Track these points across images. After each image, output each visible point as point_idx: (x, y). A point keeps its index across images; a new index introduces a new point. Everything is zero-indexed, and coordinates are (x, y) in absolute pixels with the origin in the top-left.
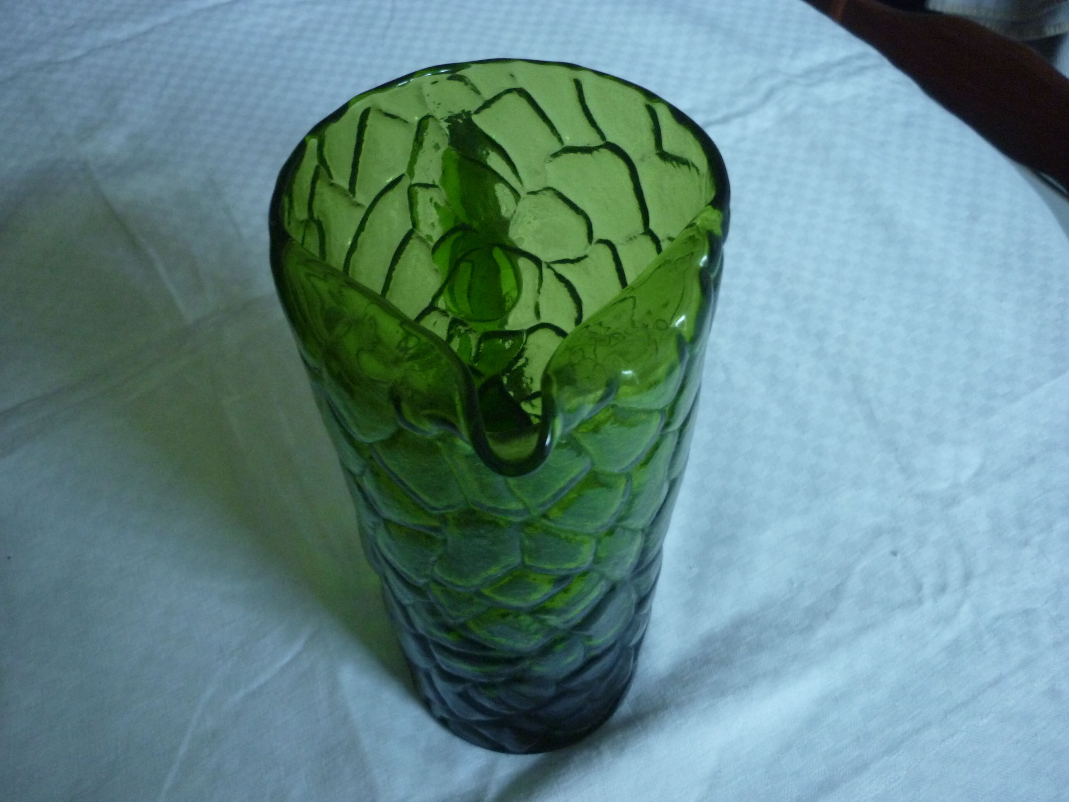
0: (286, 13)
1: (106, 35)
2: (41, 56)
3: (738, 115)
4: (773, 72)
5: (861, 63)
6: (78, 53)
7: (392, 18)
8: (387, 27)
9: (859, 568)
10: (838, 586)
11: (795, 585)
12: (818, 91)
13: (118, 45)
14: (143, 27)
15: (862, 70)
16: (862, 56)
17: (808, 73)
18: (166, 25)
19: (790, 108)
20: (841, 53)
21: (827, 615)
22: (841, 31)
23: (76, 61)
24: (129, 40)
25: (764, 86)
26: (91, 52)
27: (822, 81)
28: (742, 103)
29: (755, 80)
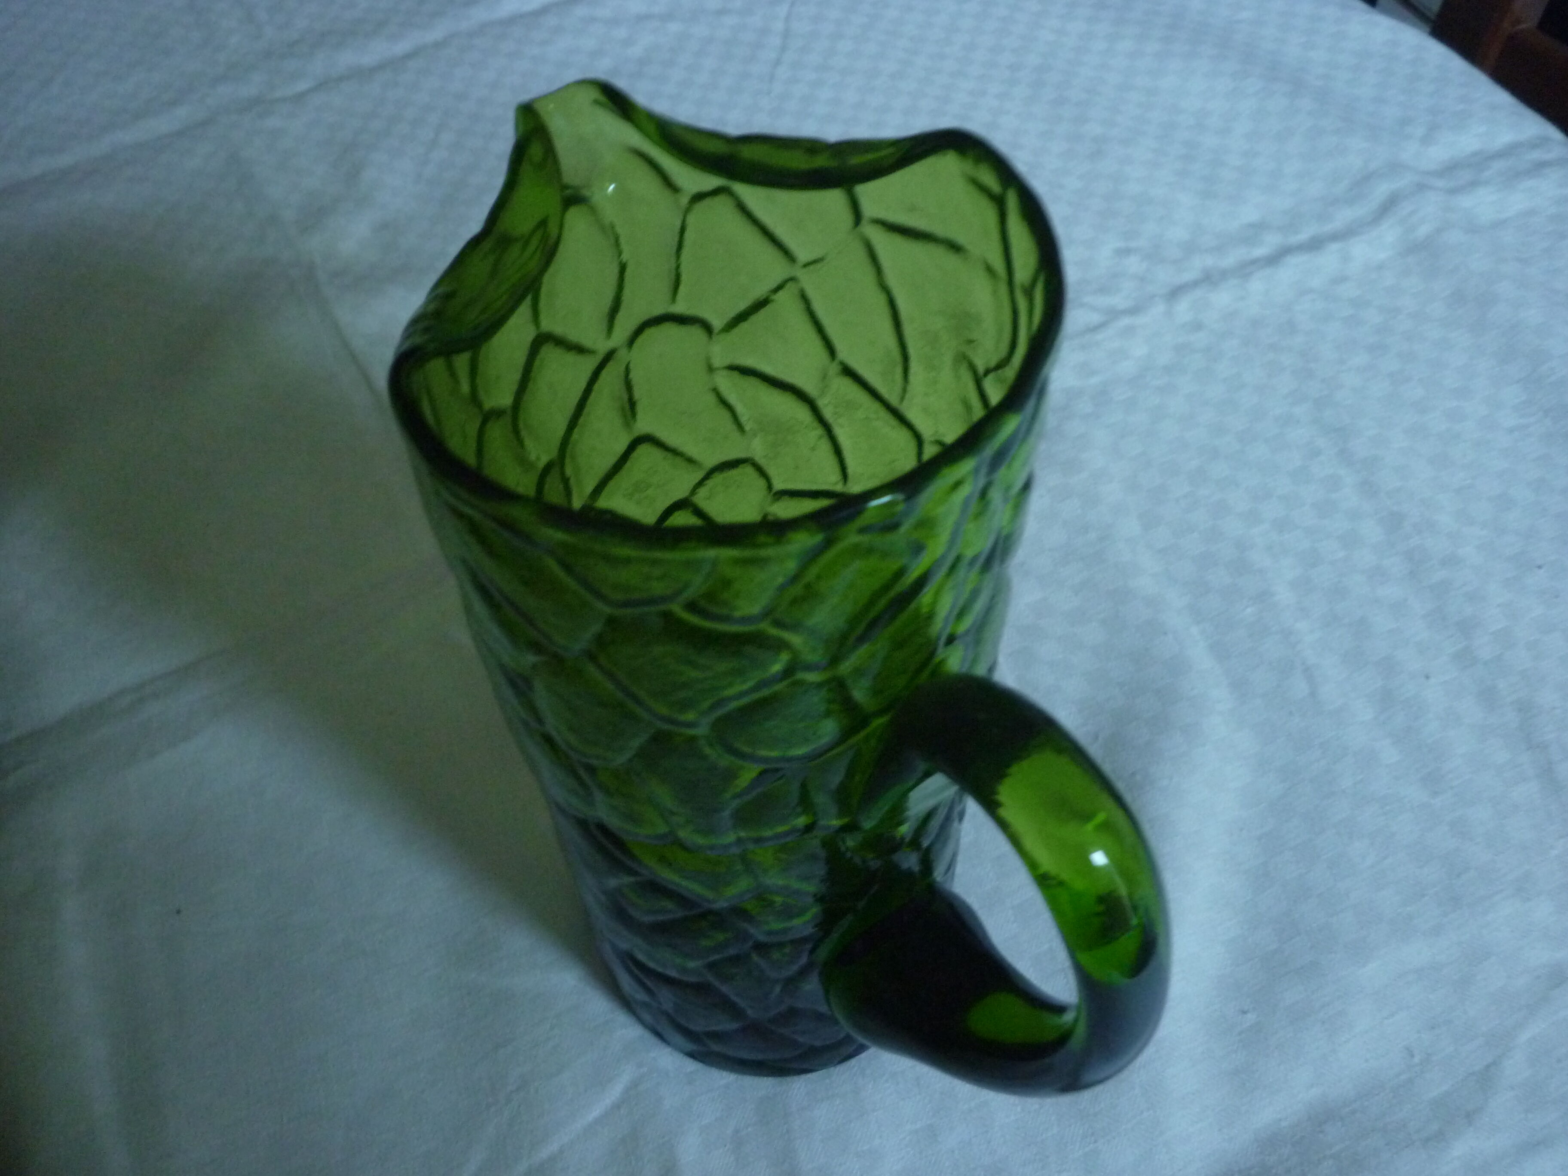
0: (621, 33)
1: (347, 59)
2: (249, 90)
3: (1335, 237)
4: (1395, 168)
5: (1537, 155)
6: (302, 86)
7: (783, 48)
8: (778, 62)
9: (1524, 1037)
10: (1488, 1067)
11: (1416, 1060)
12: (1466, 201)
13: (362, 74)
14: (402, 47)
15: (1540, 167)
16: (1540, 143)
17: (1450, 168)
18: (438, 45)
19: (1424, 230)
20: (1505, 137)
21: (1470, 1117)
22: (1502, 97)
23: (299, 98)
24: (381, 67)
25: (1382, 190)
26: (323, 85)
27: (1474, 184)
28: (1344, 216)
29: (1366, 179)
